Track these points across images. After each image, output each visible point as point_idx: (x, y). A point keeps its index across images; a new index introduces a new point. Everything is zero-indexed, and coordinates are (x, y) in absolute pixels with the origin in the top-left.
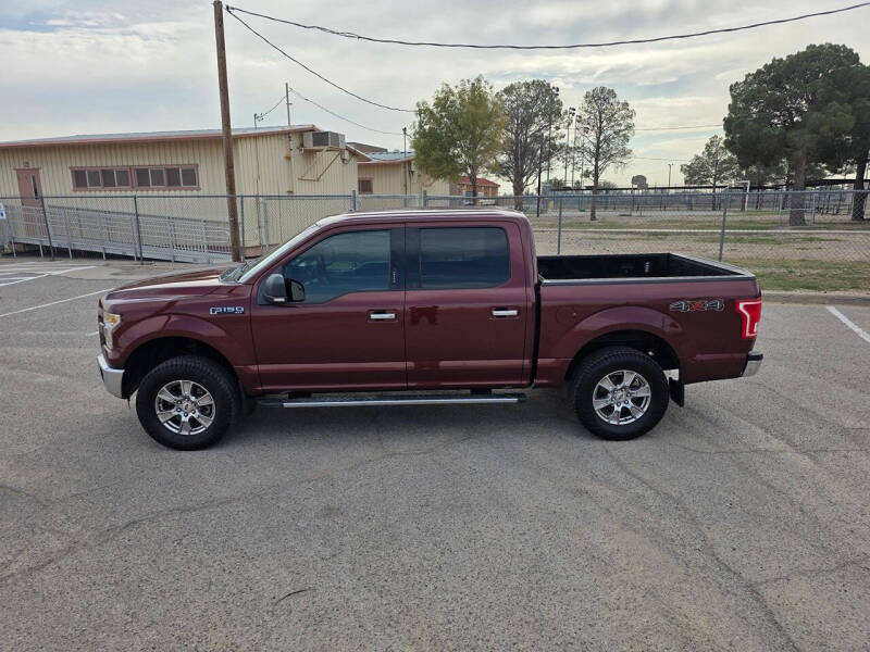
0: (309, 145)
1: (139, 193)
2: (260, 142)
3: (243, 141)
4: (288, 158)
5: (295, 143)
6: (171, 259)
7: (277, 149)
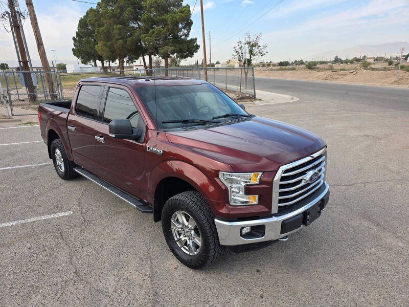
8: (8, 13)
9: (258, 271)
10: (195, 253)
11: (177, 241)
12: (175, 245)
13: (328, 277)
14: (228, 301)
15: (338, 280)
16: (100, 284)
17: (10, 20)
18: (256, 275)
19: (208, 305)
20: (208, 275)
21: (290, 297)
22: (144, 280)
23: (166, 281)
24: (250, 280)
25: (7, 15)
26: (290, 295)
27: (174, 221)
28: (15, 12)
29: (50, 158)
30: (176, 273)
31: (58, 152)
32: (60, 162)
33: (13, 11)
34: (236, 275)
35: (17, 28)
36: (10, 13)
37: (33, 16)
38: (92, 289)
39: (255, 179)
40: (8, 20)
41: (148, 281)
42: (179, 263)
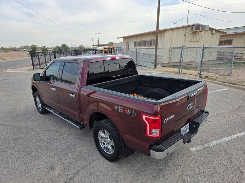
0: (194, 30)
1: (138, 48)
2: (174, 31)
3: (167, 31)
4: (185, 35)
5: (189, 30)
6: (143, 65)
7: (182, 32)
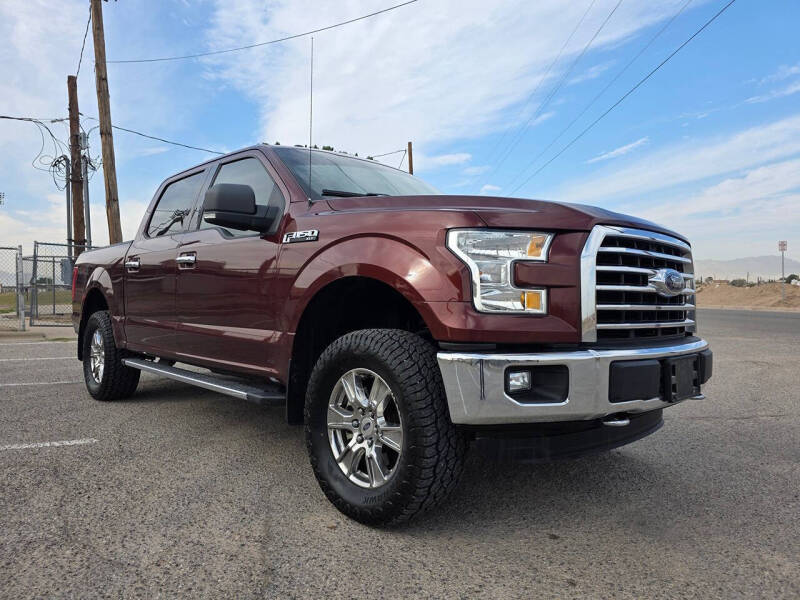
8: (66, 158)
9: (554, 537)
10: (386, 478)
11: (341, 460)
12: (335, 471)
13: (748, 553)
14: (477, 588)
15: (777, 558)
16: (120, 550)
17: (68, 170)
18: (550, 544)
19: (416, 597)
20: (417, 542)
21: (654, 587)
22: (243, 545)
23: (304, 549)
24: (533, 552)
25: (64, 162)
26: (654, 582)
27: (336, 407)
28: (79, 158)
29: (80, 358)
30: (331, 536)
31: (98, 339)
32: (99, 364)
33: (77, 156)
34: (497, 543)
35: (77, 184)
36: (70, 158)
37: (108, 152)
38: (94, 558)
39: (535, 249)
40: (64, 170)
41: (254, 550)
42: (342, 519)
